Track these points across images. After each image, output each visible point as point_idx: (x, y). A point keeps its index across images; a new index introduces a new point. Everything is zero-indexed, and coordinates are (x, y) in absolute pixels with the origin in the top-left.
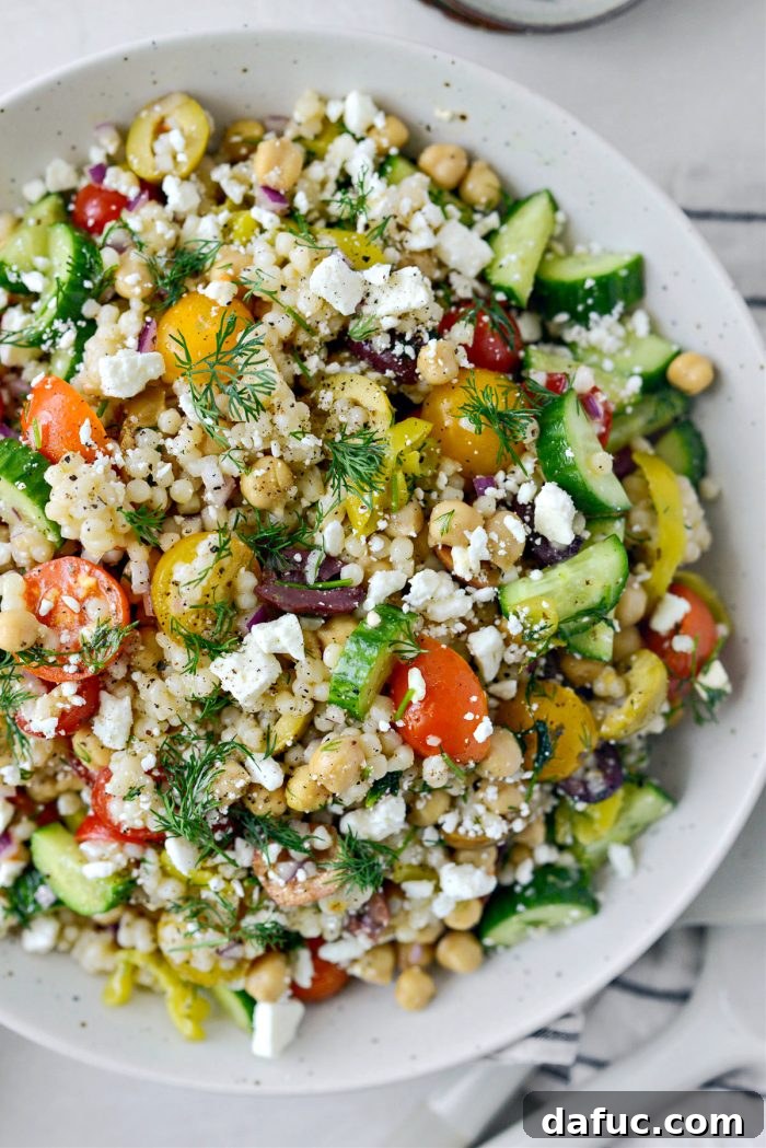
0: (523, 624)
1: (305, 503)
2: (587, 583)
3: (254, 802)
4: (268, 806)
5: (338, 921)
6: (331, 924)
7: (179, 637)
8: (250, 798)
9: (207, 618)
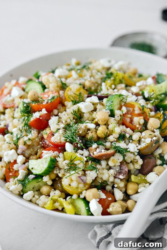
0: (148, 94)
2: (161, 87)
3: (88, 134)
4: (92, 134)
5: (113, 171)
6: (112, 171)
7: (70, 100)
8: (87, 133)
9: (77, 99)
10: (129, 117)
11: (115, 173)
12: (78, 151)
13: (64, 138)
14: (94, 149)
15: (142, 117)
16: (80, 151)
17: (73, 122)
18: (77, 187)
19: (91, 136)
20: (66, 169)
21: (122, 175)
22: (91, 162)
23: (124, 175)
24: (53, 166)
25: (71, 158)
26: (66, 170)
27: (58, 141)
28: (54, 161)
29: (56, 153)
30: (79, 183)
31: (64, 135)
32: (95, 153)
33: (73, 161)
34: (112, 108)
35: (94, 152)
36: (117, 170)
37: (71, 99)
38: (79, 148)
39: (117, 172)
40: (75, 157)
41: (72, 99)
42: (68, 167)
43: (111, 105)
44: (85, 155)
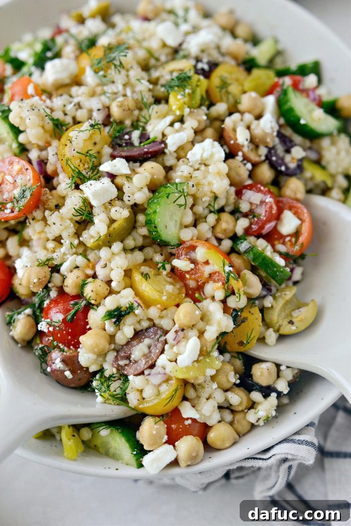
9: (86, 164)
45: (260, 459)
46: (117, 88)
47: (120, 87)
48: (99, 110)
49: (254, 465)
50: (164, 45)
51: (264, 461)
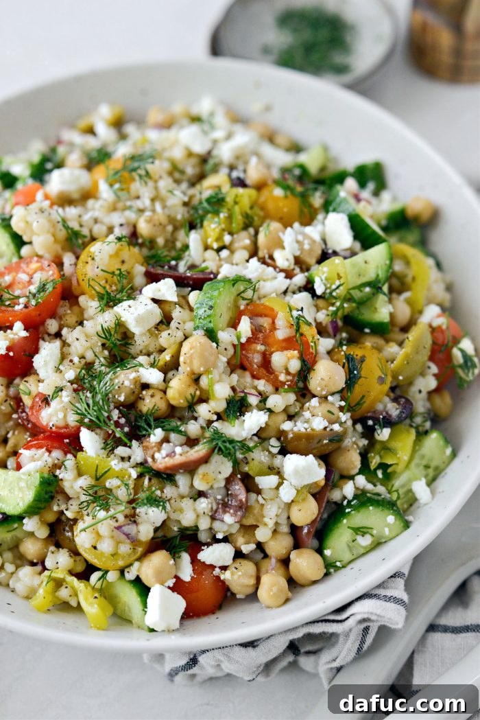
0: (325, 285)
1: (179, 245)
2: (366, 262)
3: (143, 399)
4: (154, 400)
5: (208, 503)
6: (203, 504)
7: (93, 292)
8: (140, 398)
9: (113, 286)
10: (258, 352)
11: (212, 508)
12: (115, 451)
13: (77, 417)
14: (155, 446)
15: (296, 352)
16: (121, 451)
17: (102, 359)
18: (113, 553)
19: (151, 408)
20: (84, 502)
21: (232, 511)
22: (150, 479)
23: (236, 511)
24: (47, 496)
25: (96, 471)
26: (85, 504)
27: (61, 424)
28: (49, 484)
29: (57, 454)
30: (118, 543)
31: (76, 407)
32: (157, 455)
33: (101, 480)
34: (211, 325)
35: (154, 453)
36: (219, 497)
37: (95, 290)
38: (119, 442)
39: (218, 504)
40: (106, 470)
41: (98, 289)
42: (89, 498)
43: (208, 316)
44: (135, 459)
45: (334, 621)
46: (144, 203)
47: (147, 203)
48: (121, 225)
49: (326, 630)
50: (190, 154)
51: (339, 624)
